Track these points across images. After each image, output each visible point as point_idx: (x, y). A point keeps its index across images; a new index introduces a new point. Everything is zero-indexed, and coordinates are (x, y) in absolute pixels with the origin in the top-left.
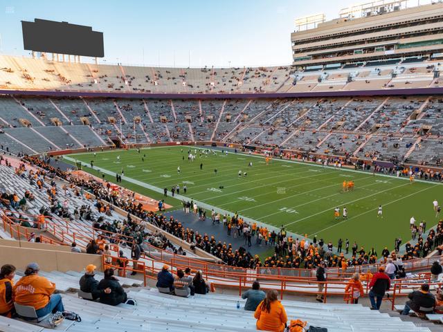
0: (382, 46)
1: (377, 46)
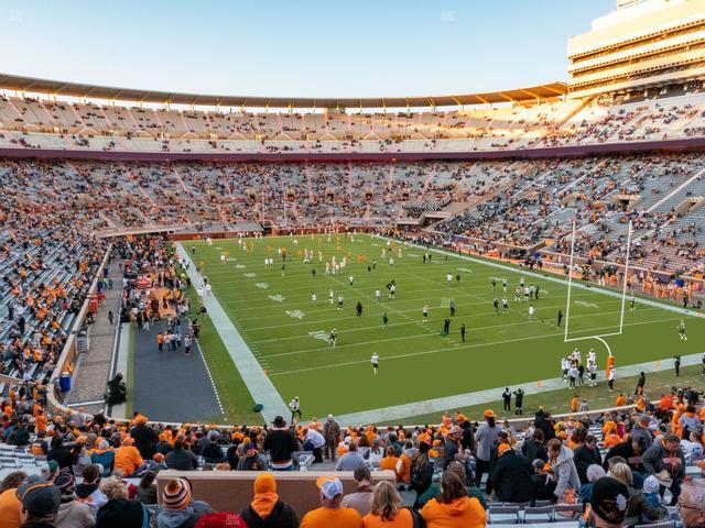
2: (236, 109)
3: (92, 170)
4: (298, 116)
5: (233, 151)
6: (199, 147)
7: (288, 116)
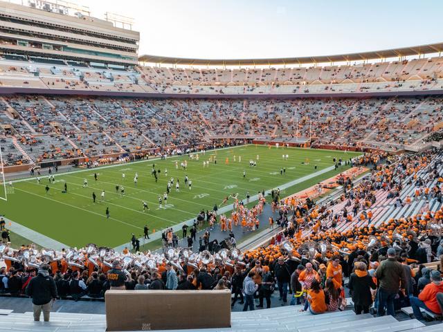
0: (50, 44)
1: (45, 43)
2: (359, 62)
3: (253, 104)
4: (405, 62)
5: (337, 92)
6: (315, 89)
7: (396, 63)
